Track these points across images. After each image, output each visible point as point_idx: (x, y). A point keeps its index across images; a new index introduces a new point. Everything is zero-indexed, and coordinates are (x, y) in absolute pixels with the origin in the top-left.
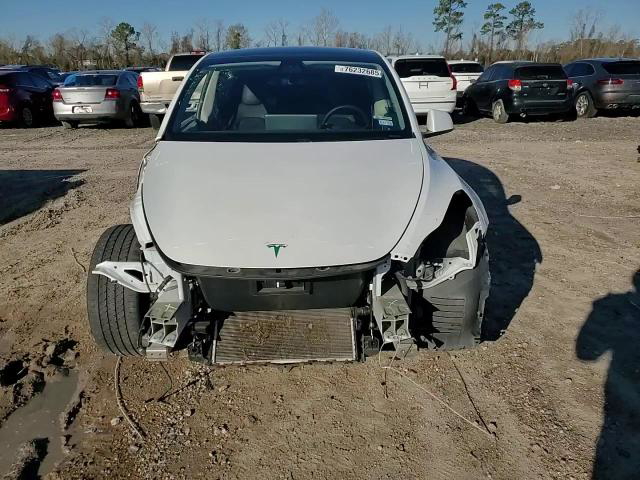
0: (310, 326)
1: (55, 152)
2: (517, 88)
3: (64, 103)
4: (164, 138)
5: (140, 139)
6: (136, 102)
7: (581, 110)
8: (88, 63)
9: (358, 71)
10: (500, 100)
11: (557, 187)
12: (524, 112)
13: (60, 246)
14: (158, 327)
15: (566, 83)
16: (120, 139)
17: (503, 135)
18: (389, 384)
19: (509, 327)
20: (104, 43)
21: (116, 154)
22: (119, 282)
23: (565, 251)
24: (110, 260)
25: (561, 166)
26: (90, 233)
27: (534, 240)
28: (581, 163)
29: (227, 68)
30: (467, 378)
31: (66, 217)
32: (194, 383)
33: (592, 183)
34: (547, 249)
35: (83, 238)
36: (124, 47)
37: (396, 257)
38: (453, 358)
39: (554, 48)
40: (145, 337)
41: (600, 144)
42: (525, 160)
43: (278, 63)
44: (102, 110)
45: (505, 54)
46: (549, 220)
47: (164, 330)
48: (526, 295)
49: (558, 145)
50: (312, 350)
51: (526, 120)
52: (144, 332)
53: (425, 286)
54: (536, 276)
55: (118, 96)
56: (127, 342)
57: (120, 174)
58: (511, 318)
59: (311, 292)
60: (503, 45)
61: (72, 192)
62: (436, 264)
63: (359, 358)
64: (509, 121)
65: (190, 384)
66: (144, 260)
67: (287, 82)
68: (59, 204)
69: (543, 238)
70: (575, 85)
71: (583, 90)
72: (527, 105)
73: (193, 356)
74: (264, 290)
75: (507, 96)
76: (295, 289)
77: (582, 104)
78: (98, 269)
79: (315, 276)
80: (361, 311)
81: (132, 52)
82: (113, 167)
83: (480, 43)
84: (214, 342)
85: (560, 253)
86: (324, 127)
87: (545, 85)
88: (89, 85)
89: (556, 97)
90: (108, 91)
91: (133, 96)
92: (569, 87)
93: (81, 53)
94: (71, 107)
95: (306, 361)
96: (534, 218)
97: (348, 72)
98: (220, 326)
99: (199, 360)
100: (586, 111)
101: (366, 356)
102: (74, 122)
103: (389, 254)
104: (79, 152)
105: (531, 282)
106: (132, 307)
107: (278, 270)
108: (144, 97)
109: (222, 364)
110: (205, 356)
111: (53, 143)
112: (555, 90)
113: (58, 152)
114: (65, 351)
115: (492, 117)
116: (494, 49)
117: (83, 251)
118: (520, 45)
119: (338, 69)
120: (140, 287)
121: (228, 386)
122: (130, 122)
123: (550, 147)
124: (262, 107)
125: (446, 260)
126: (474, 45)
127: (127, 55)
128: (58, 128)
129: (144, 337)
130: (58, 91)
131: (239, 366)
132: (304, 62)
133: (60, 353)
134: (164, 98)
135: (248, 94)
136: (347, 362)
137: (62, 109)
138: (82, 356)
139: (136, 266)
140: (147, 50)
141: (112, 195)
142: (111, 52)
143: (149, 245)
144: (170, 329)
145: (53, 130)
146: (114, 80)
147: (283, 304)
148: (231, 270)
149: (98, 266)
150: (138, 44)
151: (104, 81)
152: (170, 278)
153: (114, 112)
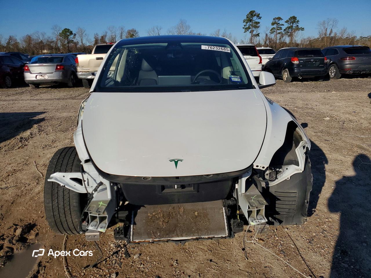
0: (196, 213)
1: (25, 102)
2: (296, 62)
3: (31, 73)
4: (95, 91)
5: (77, 94)
6: (75, 72)
7: (332, 75)
8: (45, 51)
9: (215, 49)
10: (287, 69)
11: (328, 118)
12: (301, 76)
13: (27, 161)
14: (94, 218)
15: (323, 60)
16: (65, 94)
17: (290, 89)
18: (247, 249)
19: (317, 208)
20: (55, 39)
21: (62, 103)
22: (66, 187)
23: (341, 158)
24: (60, 171)
25: (327, 106)
26: (46, 152)
27: (321, 150)
28: (338, 104)
29: (134, 47)
30: (298, 244)
31: (31, 142)
32: (117, 252)
33: (347, 116)
34: (330, 156)
35: (41, 154)
36: (66, 42)
37: (257, 166)
38: (286, 230)
39: (310, 41)
40: (85, 223)
41: (346, 93)
42: (305, 103)
43: (166, 44)
44: (53, 77)
45: (284, 44)
46: (327, 138)
47: (98, 220)
48: (323, 185)
49: (323, 94)
50: (198, 230)
51: (302, 81)
52: (83, 220)
53: (271, 184)
54: (327, 173)
55: (63, 69)
56: (71, 226)
57: (65, 114)
58: (317, 201)
59: (198, 191)
60: (282, 40)
61: (35, 126)
62: (278, 170)
63: (230, 235)
64: (292, 81)
65: (114, 253)
66: (83, 171)
67: (171, 56)
68: (27, 133)
69: (326, 149)
70: (328, 60)
71: (332, 63)
72: (302, 72)
73: (118, 236)
74: (166, 191)
75: (291, 67)
76: (187, 189)
77: (332, 72)
78: (52, 178)
79: (203, 181)
80: (230, 202)
81: (71, 45)
82: (60, 111)
83: (269, 39)
84: (132, 226)
85: (339, 158)
86: (195, 83)
87: (312, 60)
88: (46, 62)
89: (318, 67)
90: (57, 66)
91: (73, 69)
92: (325, 61)
93: (41, 45)
94: (35, 75)
95: (194, 237)
96: (319, 137)
97: (210, 49)
98: (135, 215)
99: (121, 239)
100: (335, 75)
101: (234, 233)
102: (37, 85)
103: (252, 165)
104: (40, 102)
105: (324, 177)
106: (75, 203)
107: (177, 178)
108: (79, 69)
109: (137, 241)
110: (125, 236)
111: (24, 97)
112: (318, 63)
113: (27, 102)
114: (29, 232)
115: (282, 79)
116: (278, 42)
117: (41, 163)
118: (291, 40)
119: (204, 47)
120: (80, 189)
121: (140, 254)
122: (70, 84)
123: (318, 95)
124: (154, 73)
125: (284, 167)
126: (266, 40)
127: (68, 47)
128: (27, 88)
129: (83, 224)
130: (27, 66)
131: (149, 242)
132: (182, 44)
133: (25, 233)
134: (91, 70)
135: (145, 65)
136: (222, 238)
137: (29, 77)
138: (40, 235)
139: (78, 175)
140: (80, 44)
141: (60, 127)
142: (59, 45)
143: (87, 161)
144: (102, 219)
145: (24, 89)
146: (61, 59)
147: (179, 200)
148: (145, 178)
149: (52, 176)
150: (75, 40)
151: (55, 60)
152: (101, 184)
153: (61, 78)
